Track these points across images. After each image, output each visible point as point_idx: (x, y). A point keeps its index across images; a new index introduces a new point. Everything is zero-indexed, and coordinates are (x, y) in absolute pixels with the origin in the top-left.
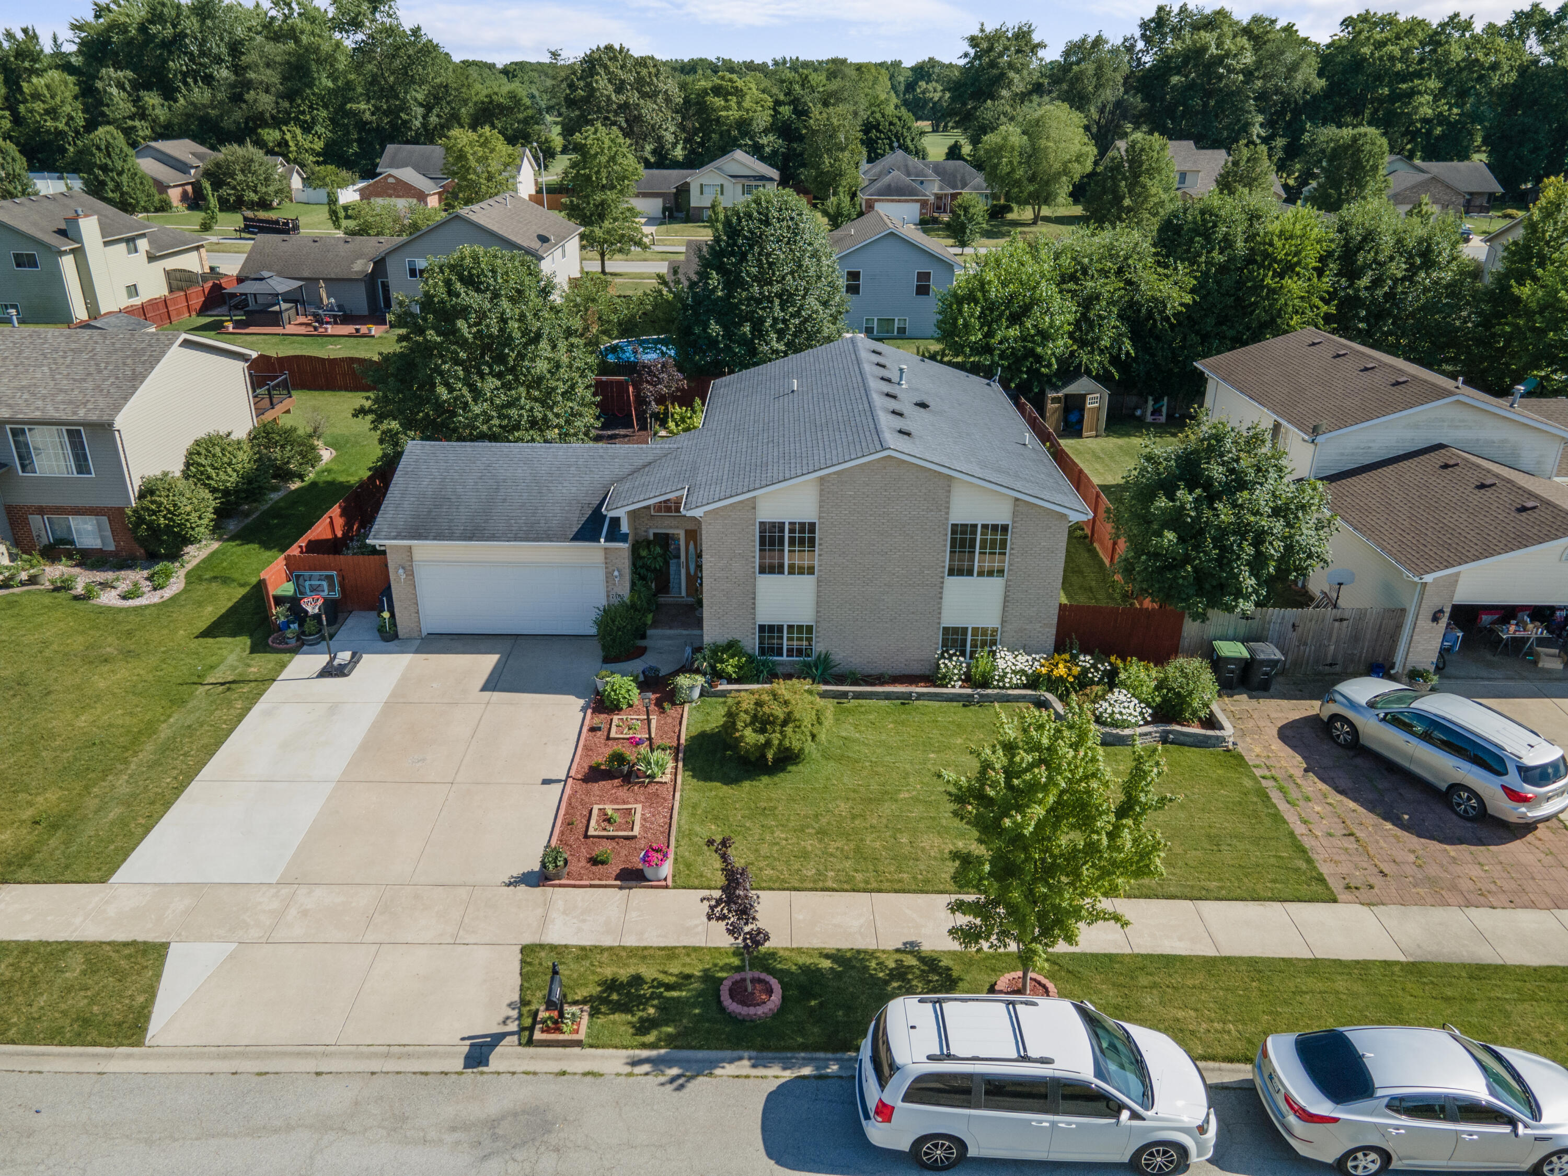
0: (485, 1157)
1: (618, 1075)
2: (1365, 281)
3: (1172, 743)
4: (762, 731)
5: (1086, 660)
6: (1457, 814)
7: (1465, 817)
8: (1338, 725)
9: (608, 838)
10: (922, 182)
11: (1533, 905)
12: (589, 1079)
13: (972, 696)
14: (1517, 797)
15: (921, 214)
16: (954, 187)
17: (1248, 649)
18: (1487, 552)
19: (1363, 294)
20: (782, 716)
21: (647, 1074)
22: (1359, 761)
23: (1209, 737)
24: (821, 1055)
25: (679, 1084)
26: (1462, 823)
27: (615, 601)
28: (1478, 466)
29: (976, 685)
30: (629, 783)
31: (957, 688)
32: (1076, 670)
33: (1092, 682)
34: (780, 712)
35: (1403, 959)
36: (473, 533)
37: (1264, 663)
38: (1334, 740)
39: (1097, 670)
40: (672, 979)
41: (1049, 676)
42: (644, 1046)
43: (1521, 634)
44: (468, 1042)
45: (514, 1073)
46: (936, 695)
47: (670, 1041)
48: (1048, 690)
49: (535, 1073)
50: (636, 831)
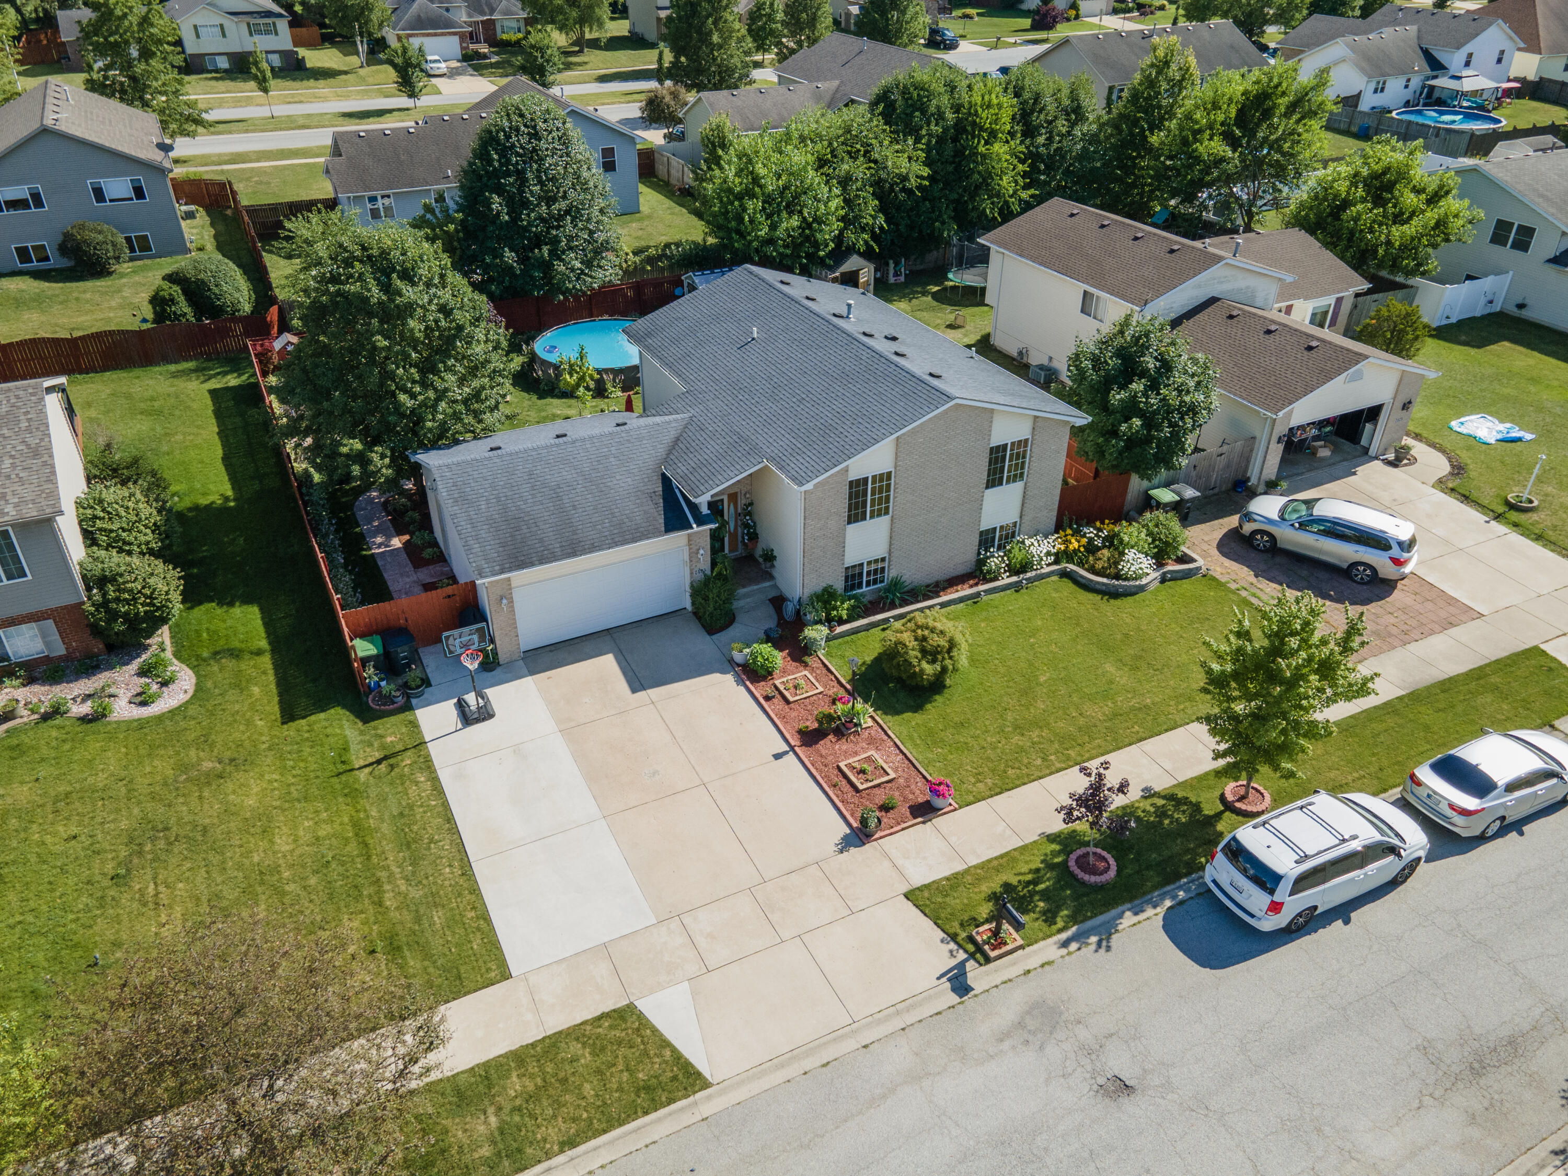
0: (1041, 1048)
1: (1062, 957)
2: (1041, 140)
3: (1170, 580)
4: (934, 661)
5: (1090, 532)
6: (1355, 582)
7: (1362, 583)
8: (1259, 537)
9: (874, 787)
10: (447, 10)
11: (1433, 632)
12: (1047, 967)
13: (1021, 582)
14: (1398, 562)
15: (462, 48)
16: (482, 13)
17: (1173, 491)
18: (1309, 389)
19: (1042, 150)
20: (947, 645)
21: (1079, 949)
22: (1278, 559)
23: (1190, 570)
24: (1168, 888)
25: (1104, 944)
26: (1360, 587)
27: (700, 576)
28: (1255, 314)
29: (1017, 573)
30: (843, 735)
31: (1006, 580)
32: (1084, 540)
33: (1099, 549)
34: (943, 642)
35: (1404, 693)
36: (573, 549)
37: (1188, 501)
38: (1256, 548)
39: (1099, 537)
40: (1029, 877)
41: (1065, 551)
42: (1060, 931)
43: (1303, 437)
44: (945, 979)
45: (997, 986)
46: (995, 588)
47: (1074, 919)
48: (1067, 562)
49: (1010, 980)
50: (892, 775)
